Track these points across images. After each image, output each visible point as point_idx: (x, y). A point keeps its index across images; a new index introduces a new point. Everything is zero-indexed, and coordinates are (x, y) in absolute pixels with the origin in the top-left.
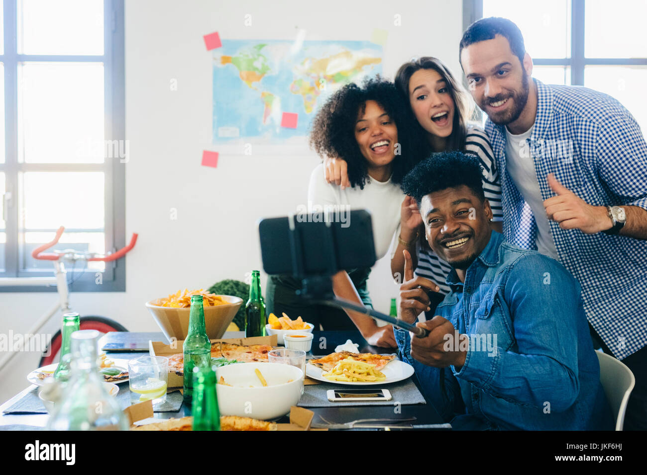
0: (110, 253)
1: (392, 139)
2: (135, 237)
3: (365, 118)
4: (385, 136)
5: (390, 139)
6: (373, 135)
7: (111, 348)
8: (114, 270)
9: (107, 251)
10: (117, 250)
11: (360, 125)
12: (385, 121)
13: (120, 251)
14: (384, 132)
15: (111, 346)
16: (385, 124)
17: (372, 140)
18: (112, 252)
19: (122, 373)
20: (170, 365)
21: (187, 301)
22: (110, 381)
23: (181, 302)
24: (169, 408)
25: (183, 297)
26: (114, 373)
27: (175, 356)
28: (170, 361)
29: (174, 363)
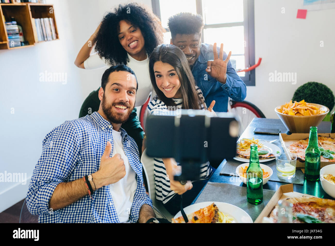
1: (139, 39)
2: (260, 60)
3: (121, 32)
4: (134, 39)
5: (138, 39)
8: (250, 75)
9: (246, 67)
10: (251, 66)
11: (121, 36)
12: (133, 30)
14: (133, 36)
16: (133, 31)
17: (128, 42)
18: (249, 67)
19: (269, 154)
20: (292, 150)
21: (297, 110)
22: (264, 159)
23: (294, 110)
24: (298, 182)
25: (294, 107)
26: (265, 153)
27: (294, 143)
28: (292, 146)
29: (294, 148)
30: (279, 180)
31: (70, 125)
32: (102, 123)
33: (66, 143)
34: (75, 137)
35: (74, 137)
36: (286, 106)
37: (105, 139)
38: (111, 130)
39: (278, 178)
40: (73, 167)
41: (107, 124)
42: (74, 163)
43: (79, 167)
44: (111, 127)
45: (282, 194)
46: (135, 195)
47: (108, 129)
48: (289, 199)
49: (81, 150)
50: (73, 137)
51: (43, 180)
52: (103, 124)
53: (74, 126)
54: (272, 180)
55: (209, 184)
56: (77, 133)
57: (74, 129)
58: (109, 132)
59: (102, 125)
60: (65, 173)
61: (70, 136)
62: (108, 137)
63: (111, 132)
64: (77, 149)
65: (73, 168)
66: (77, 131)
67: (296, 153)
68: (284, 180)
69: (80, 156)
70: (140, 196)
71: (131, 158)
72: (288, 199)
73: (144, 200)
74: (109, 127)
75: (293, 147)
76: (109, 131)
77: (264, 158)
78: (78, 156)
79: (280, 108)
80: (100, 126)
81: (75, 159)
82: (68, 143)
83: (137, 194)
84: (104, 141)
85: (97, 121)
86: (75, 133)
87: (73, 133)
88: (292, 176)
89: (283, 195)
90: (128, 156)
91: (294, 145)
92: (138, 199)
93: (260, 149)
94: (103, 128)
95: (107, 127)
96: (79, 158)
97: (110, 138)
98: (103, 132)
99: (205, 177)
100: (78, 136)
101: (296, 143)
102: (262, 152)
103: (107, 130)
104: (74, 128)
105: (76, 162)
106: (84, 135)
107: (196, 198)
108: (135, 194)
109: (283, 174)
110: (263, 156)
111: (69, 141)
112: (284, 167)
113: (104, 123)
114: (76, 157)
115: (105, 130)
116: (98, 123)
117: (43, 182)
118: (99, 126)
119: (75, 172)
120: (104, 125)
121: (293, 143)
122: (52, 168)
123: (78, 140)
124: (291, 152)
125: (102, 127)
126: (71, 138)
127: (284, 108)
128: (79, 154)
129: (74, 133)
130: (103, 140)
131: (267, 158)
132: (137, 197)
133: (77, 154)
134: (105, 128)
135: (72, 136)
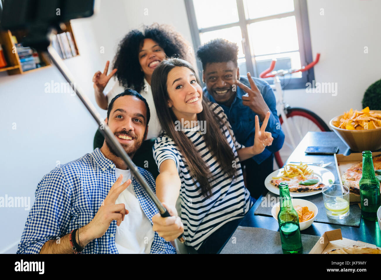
0: (304, 68)
2: (318, 56)
6: (149, 58)
7: (311, 150)
8: (308, 76)
9: (302, 66)
10: (308, 64)
13: (310, 65)
15: (310, 149)
17: (149, 61)
18: (305, 66)
19: (319, 183)
20: (350, 176)
21: (357, 122)
22: (311, 191)
23: (353, 122)
24: (352, 222)
25: (355, 118)
26: (313, 183)
27: (353, 167)
28: (349, 171)
29: (352, 174)
30: (327, 221)
31: (59, 172)
32: (102, 162)
33: (54, 196)
34: (65, 186)
35: (63, 187)
36: (345, 117)
37: (105, 183)
38: (114, 170)
39: (327, 218)
40: (67, 221)
41: (108, 163)
42: (68, 217)
43: (74, 221)
44: (114, 167)
45: (328, 242)
46: (152, 245)
47: (110, 170)
48: (335, 250)
49: (74, 201)
50: (61, 187)
51: (29, 241)
52: (104, 164)
53: (63, 173)
54: (319, 221)
55: (239, 229)
56: (67, 181)
57: (63, 177)
58: (112, 173)
59: (103, 166)
60: (57, 231)
61: (58, 186)
62: (109, 180)
63: (115, 173)
64: (69, 200)
65: (67, 223)
66: (66, 178)
67: (354, 180)
68: (335, 220)
69: (73, 209)
70: (159, 246)
71: (143, 201)
72: (333, 250)
73: (162, 251)
74: (111, 167)
75: (351, 172)
76: (111, 171)
77: (311, 189)
78: (70, 209)
79: (336, 119)
80: (101, 167)
81: (68, 212)
82: (56, 195)
83: (155, 243)
84: (105, 186)
85: (97, 160)
86: (65, 181)
87: (61, 182)
88: (345, 215)
89: (329, 244)
90: (139, 198)
91: (353, 170)
92: (156, 249)
93: (309, 176)
94: (104, 169)
95: (108, 167)
96: (72, 211)
97: (112, 180)
98: (103, 174)
99: (243, 214)
100: (68, 185)
101: (355, 167)
102: (310, 181)
103: (108, 171)
104: (63, 175)
105: (69, 216)
106: (76, 182)
107: (220, 250)
108: (153, 243)
109: (333, 212)
110: (310, 187)
111: (57, 192)
112: (334, 203)
113: (104, 162)
114: (69, 209)
115: (106, 171)
116: (98, 163)
117: (29, 243)
118: (99, 166)
119: (70, 227)
120: (105, 166)
121: (351, 166)
122: (40, 226)
123: (68, 190)
124: (347, 179)
125: (103, 167)
126: (59, 188)
127: (342, 120)
128: (72, 205)
129: (63, 182)
130: (104, 184)
131: (315, 190)
132: (155, 247)
133: (70, 207)
134: (106, 169)
135: (60, 185)
